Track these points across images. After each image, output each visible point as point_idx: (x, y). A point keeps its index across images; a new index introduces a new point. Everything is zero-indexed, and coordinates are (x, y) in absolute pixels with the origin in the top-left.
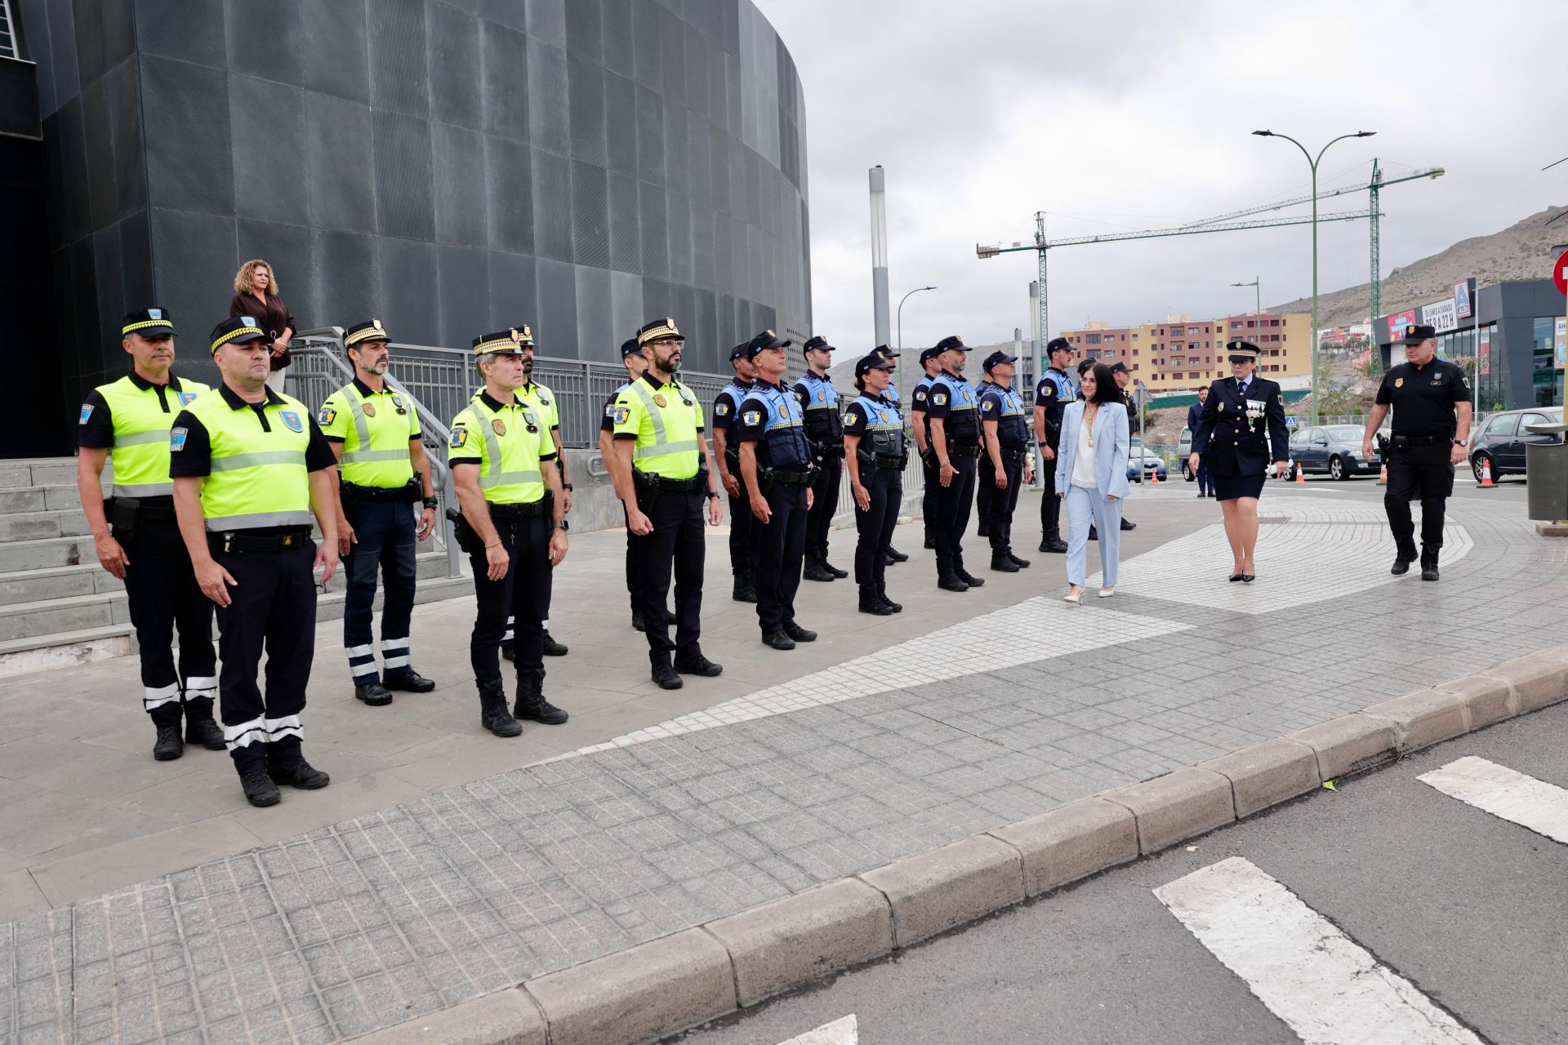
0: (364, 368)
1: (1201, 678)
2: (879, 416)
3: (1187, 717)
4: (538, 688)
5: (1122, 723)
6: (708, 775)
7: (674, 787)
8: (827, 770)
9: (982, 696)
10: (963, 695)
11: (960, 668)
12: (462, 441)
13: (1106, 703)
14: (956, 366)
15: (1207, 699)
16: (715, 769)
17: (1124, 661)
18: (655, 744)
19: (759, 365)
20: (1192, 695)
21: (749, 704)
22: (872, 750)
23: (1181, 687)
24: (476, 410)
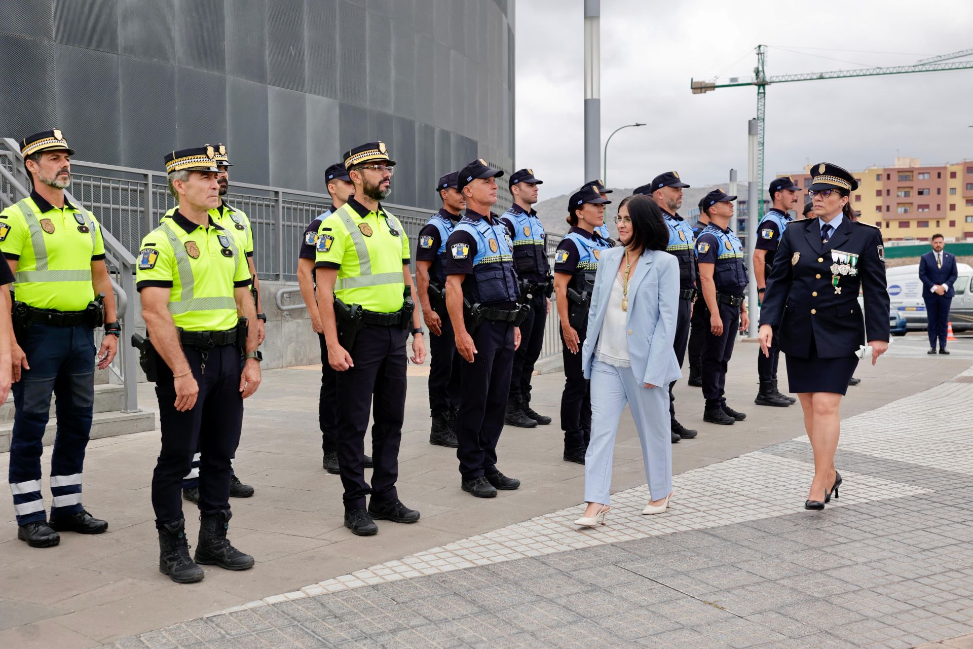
0: (43, 181)
1: (942, 547)
2: (592, 254)
3: (928, 589)
4: (223, 530)
5: (854, 592)
6: (406, 629)
7: (368, 641)
8: (533, 628)
9: (699, 554)
10: (678, 552)
11: (672, 524)
12: (152, 262)
13: (835, 568)
14: (672, 204)
15: (951, 570)
16: (413, 623)
17: (853, 525)
18: (348, 595)
19: (470, 195)
20: (933, 565)
21: (448, 554)
22: (581, 608)
23: (918, 556)
24: (168, 231)
